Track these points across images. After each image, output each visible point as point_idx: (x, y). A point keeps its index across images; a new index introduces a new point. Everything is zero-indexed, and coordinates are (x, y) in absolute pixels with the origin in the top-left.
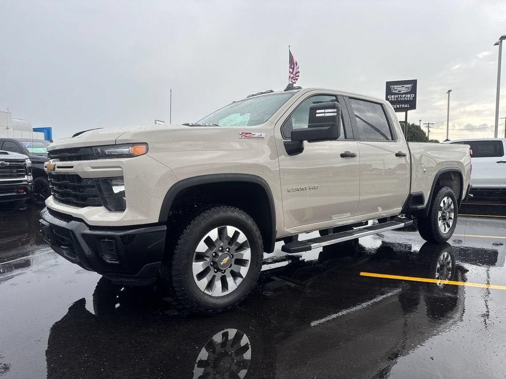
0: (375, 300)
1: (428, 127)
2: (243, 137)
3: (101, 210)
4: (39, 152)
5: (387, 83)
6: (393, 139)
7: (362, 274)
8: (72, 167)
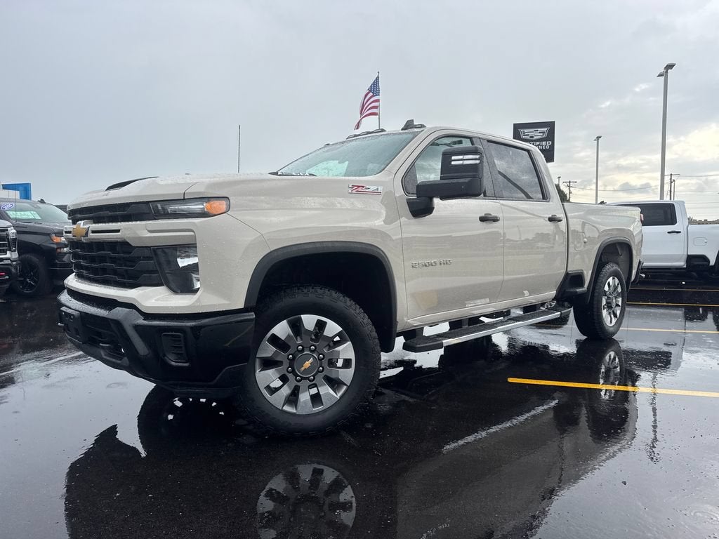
0: (533, 412)
1: (569, 187)
2: (354, 192)
3: (161, 291)
4: (25, 217)
5: (515, 126)
6: (544, 198)
7: (510, 380)
8: (118, 231)
